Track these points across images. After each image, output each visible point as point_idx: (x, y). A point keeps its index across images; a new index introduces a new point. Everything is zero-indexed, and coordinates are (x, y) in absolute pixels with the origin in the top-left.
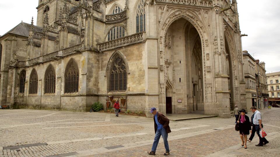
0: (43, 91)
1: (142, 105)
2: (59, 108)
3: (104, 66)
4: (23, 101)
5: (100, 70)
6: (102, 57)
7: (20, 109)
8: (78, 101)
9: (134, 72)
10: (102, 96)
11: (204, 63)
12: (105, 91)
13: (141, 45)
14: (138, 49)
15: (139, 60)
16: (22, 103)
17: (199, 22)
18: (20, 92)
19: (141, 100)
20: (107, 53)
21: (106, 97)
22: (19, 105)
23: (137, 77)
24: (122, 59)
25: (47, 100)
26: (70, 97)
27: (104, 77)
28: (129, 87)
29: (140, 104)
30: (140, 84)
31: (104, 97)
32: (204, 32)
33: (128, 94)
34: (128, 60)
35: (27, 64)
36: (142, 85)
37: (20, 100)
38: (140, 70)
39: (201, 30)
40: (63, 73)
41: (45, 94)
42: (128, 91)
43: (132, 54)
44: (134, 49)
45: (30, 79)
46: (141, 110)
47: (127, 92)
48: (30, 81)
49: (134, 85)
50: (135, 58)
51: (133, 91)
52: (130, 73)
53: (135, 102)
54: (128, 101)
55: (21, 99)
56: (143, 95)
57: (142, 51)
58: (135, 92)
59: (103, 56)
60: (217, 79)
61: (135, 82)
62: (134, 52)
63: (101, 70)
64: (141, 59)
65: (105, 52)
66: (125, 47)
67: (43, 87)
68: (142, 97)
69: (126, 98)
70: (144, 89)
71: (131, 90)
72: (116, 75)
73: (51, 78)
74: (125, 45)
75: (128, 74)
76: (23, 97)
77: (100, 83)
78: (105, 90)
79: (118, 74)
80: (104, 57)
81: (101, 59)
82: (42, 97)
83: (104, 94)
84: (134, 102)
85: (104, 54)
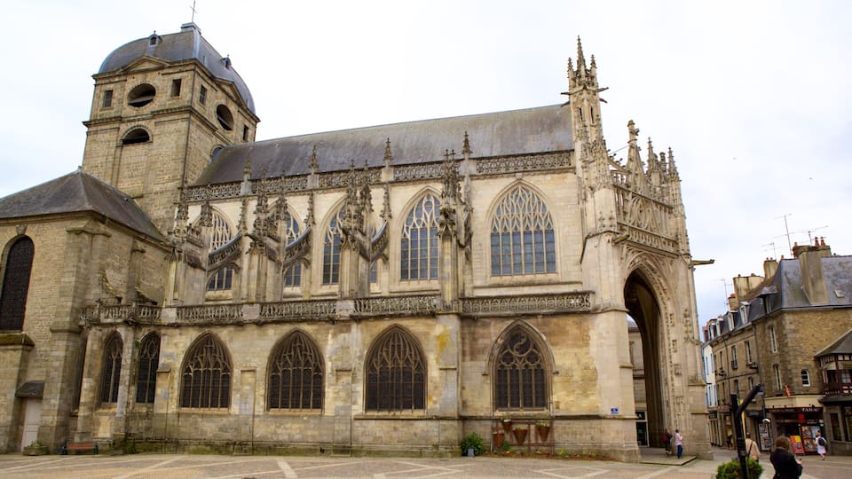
0: (262, 403)
1: (592, 438)
2: (345, 449)
3: (482, 351)
4: (148, 429)
5: (468, 358)
6: (472, 328)
7: (138, 453)
8: (428, 431)
9: (570, 369)
10: (476, 420)
11: (670, 357)
12: (487, 408)
13: (586, 316)
14: (579, 325)
15: (581, 347)
16: (145, 436)
17: (662, 281)
18: (138, 401)
19: (591, 428)
20: (490, 323)
21: (489, 423)
22: (134, 443)
23: (577, 382)
24: (528, 340)
25: (286, 429)
26: (392, 421)
27: (480, 375)
28: (558, 402)
29: (588, 437)
30: (587, 396)
31: (483, 422)
32: (669, 299)
33: (556, 417)
34: (552, 344)
35: (169, 315)
36: (592, 398)
37: (140, 425)
38: (587, 368)
39: (664, 295)
40: (360, 358)
41: (268, 409)
42: (555, 410)
43: (563, 332)
44: (569, 324)
45: (185, 363)
46: (591, 448)
47: (553, 412)
48: (185, 369)
49: (572, 398)
50: (570, 342)
51: (567, 409)
52: (558, 373)
53: (575, 433)
54: (555, 431)
55: (143, 424)
56: (597, 417)
57: (588, 329)
58: (575, 411)
59: (475, 326)
60: (692, 389)
61: (574, 391)
62: (568, 328)
63: (472, 360)
64: (587, 345)
65: (483, 320)
66: (545, 315)
67: (262, 391)
68: (591, 421)
69: (551, 423)
70: (597, 407)
71: (562, 406)
72: (514, 372)
73: (302, 368)
74: (544, 311)
75: (554, 373)
76: (148, 416)
77: (467, 388)
78: (485, 406)
79: (517, 371)
80: (480, 331)
81: (470, 333)
82: (257, 420)
83: (482, 414)
84: (572, 434)
85: (479, 324)
